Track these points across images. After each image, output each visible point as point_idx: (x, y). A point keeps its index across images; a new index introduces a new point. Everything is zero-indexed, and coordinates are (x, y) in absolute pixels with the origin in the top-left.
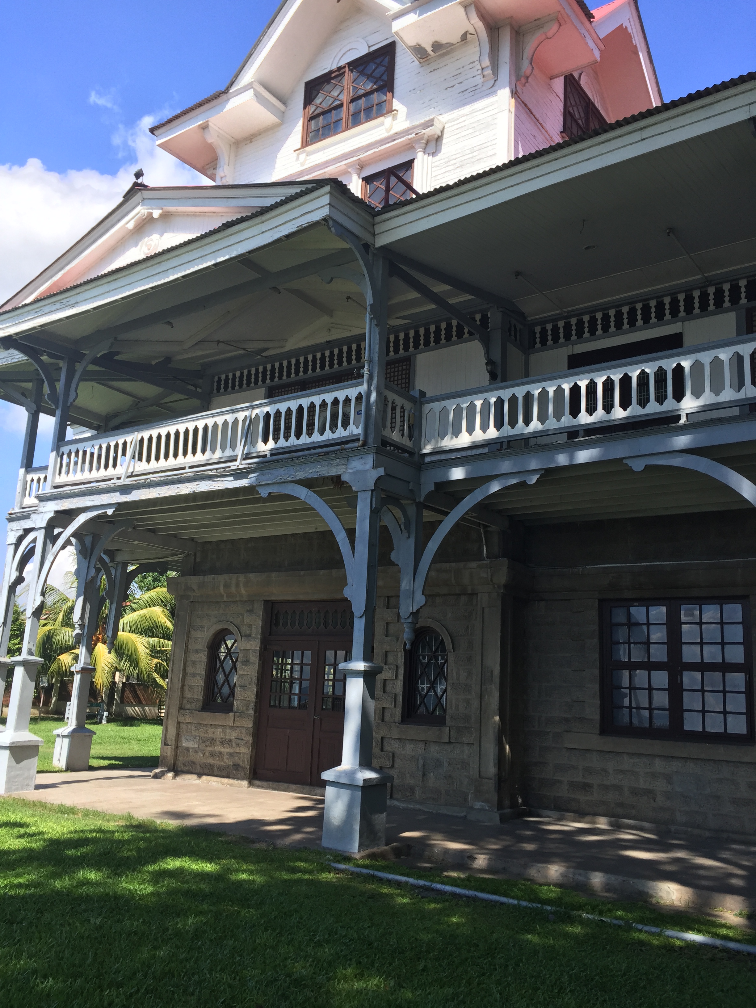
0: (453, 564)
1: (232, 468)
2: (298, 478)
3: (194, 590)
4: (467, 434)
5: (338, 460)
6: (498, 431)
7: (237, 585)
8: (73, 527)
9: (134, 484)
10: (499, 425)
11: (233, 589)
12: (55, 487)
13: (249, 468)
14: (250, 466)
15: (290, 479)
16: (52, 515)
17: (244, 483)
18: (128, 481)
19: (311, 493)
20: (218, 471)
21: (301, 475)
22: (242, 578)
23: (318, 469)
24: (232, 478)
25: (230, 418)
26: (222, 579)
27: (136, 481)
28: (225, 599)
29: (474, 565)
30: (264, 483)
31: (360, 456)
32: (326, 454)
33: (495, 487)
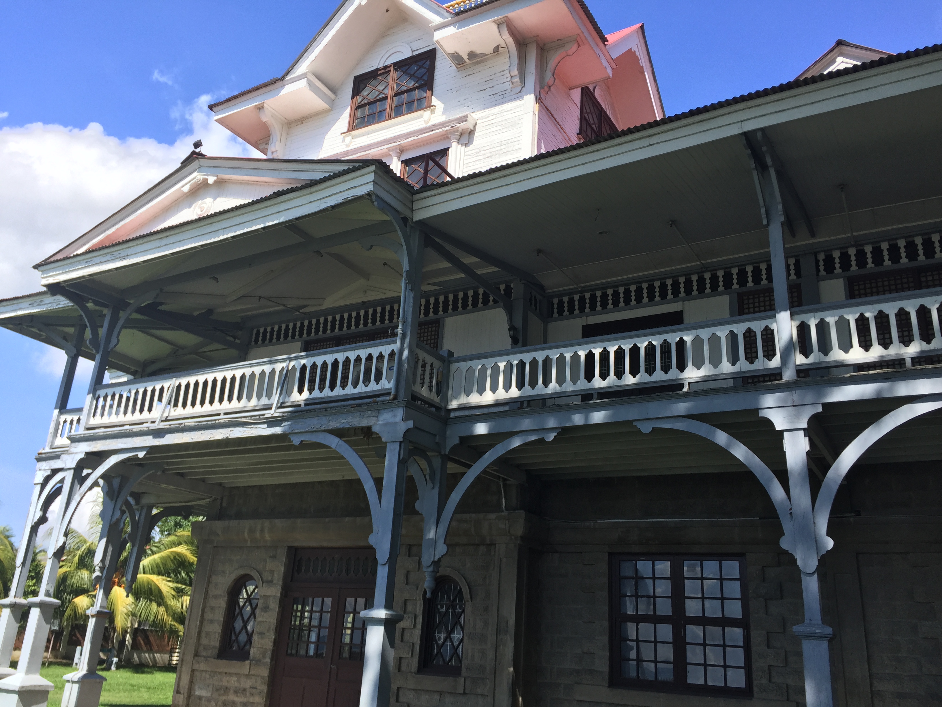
0: (473, 515)
1: (266, 416)
2: (330, 428)
3: (218, 535)
4: (491, 393)
5: (370, 412)
6: (519, 390)
7: (262, 531)
8: (103, 468)
9: (168, 429)
10: (520, 385)
11: (258, 535)
12: (88, 429)
13: (283, 416)
14: (284, 414)
15: (322, 428)
16: (82, 456)
17: (277, 430)
18: (163, 425)
19: (342, 443)
20: (253, 418)
21: (334, 424)
22: (267, 523)
23: (350, 420)
24: (266, 426)
25: (267, 368)
26: (247, 524)
27: (170, 425)
28: (249, 544)
29: (493, 516)
30: (297, 431)
31: (391, 409)
32: (359, 405)
33: (516, 442)
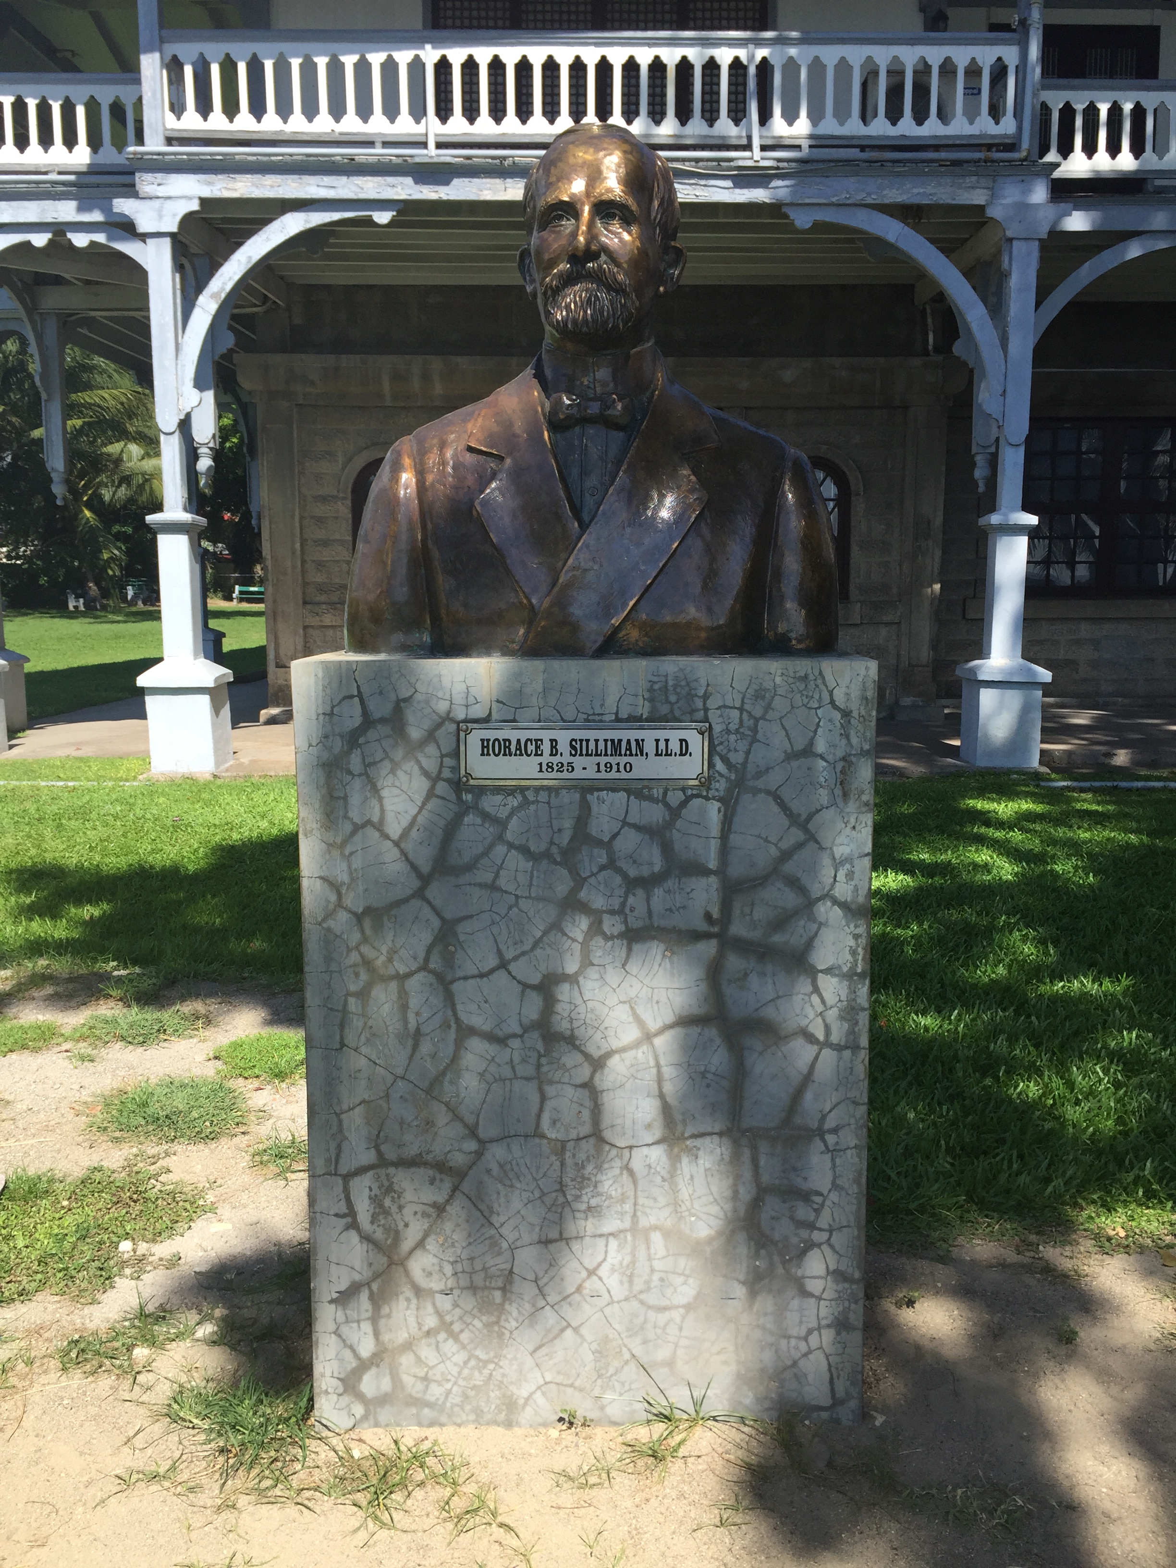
0: (881, 360)
1: (741, 163)
2: (887, 201)
5: (974, 178)
6: (1137, 158)
9: (462, 166)
11: (416, 385)
12: (169, 141)
13: (778, 168)
14: (781, 165)
15: (869, 201)
16: (195, 206)
17: (758, 195)
18: (448, 156)
19: (908, 231)
20: (701, 164)
21: (895, 195)
22: (436, 364)
23: (929, 190)
24: (728, 183)
25: (693, 54)
26: (386, 363)
27: (469, 158)
28: (388, 402)
29: (916, 362)
30: (807, 201)
31: (1020, 178)
32: (956, 163)
